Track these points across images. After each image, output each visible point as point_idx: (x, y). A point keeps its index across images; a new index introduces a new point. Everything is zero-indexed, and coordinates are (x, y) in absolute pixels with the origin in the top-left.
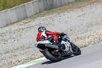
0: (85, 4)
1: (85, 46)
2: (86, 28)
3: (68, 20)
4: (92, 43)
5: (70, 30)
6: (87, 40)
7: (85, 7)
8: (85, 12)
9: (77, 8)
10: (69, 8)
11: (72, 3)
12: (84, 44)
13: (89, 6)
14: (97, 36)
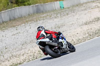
0: (20, 23)
1: (20, 64)
2: (21, 46)
3: (3, 38)
4: (27, 61)
5: (4, 48)
6: (22, 58)
7: (19, 26)
8: (19, 31)
9: (11, 27)
10: (4, 27)
11: (6, 22)
12: (19, 62)
13: (23, 25)
14: (32, 54)
